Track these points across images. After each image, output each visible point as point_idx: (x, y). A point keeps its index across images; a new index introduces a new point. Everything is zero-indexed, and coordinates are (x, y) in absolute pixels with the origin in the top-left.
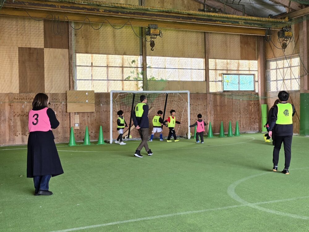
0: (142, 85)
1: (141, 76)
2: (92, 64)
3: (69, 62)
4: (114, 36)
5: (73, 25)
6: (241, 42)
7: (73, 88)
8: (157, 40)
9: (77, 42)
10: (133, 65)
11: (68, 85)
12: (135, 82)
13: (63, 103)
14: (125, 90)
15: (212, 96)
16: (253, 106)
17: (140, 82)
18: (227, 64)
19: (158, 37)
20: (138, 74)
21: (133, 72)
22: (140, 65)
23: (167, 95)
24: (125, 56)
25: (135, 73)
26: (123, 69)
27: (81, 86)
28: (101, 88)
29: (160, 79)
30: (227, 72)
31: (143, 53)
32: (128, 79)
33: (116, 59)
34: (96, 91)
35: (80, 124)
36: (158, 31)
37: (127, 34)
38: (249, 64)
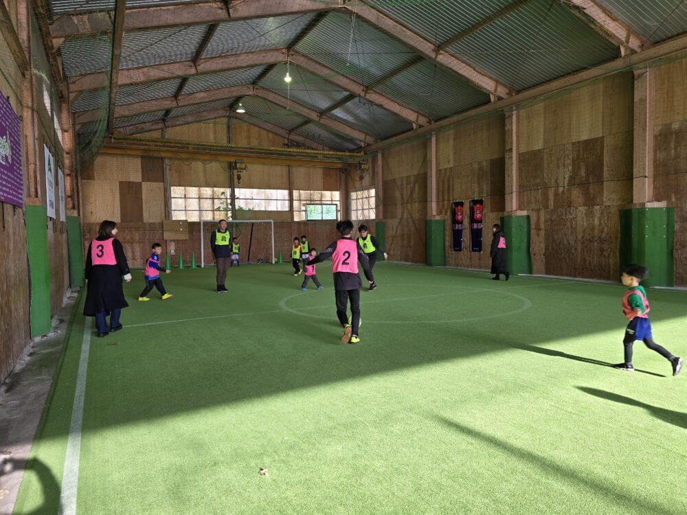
0: (231, 215)
1: (230, 207)
2: (185, 195)
3: (165, 196)
4: (205, 170)
5: (167, 161)
6: (324, 175)
7: (169, 217)
8: (244, 174)
9: (172, 176)
10: (223, 197)
11: (164, 215)
12: (225, 212)
13: (160, 232)
17: (229, 212)
19: (244, 171)
20: (227, 204)
21: (223, 203)
22: (229, 197)
23: (253, 224)
24: (215, 189)
25: (225, 204)
26: (213, 201)
27: (178, 216)
28: (194, 218)
29: (247, 209)
31: (232, 188)
32: (218, 209)
33: (207, 191)
34: (189, 221)
35: (175, 251)
36: (243, 166)
37: (216, 168)
38: (332, 194)
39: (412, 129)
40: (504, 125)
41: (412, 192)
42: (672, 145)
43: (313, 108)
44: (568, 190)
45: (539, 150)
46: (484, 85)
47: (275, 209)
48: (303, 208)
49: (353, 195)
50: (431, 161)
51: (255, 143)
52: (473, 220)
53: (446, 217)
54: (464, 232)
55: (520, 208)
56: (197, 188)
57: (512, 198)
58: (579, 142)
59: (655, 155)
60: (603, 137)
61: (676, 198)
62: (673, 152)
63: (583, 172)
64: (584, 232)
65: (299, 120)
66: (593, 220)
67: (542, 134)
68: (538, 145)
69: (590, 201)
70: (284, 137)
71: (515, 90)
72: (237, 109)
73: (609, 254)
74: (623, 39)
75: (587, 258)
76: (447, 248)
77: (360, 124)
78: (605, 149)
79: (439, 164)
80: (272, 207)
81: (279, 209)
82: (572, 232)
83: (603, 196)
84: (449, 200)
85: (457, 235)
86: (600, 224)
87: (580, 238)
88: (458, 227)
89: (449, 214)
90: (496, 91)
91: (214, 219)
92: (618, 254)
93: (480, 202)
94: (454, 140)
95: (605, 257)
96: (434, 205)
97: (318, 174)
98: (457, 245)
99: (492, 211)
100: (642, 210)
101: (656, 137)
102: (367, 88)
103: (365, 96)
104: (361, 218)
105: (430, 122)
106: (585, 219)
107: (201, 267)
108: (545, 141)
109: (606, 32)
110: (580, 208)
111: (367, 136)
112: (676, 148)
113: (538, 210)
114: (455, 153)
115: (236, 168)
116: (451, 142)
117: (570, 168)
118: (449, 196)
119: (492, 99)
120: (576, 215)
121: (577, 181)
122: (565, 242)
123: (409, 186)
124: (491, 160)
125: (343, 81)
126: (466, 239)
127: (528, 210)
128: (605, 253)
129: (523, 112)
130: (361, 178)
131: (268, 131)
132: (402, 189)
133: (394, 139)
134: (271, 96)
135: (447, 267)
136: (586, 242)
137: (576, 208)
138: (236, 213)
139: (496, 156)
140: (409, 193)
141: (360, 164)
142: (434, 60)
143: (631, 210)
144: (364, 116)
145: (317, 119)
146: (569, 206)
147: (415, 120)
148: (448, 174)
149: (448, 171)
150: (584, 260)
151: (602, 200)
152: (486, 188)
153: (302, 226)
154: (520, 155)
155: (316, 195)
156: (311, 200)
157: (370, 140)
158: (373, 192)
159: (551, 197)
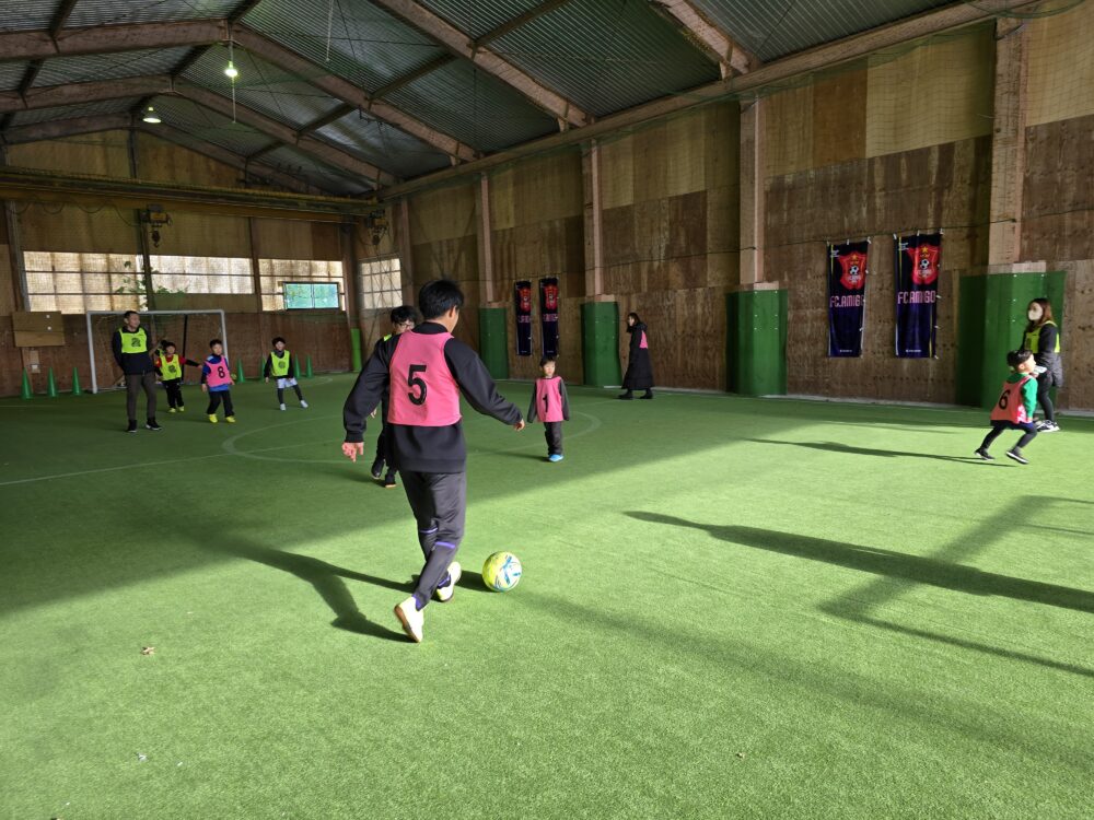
0: (145, 301)
1: (142, 287)
2: (53, 268)
3: (12, 267)
4: (90, 222)
5: (12, 206)
6: (312, 233)
7: (23, 307)
8: (164, 230)
9: (23, 232)
10: (127, 269)
11: (12, 303)
12: (134, 297)
13: (7, 332)
14: (116, 309)
17: (141, 297)
19: (165, 225)
20: (137, 283)
21: (130, 281)
22: (139, 270)
23: (186, 317)
24: (112, 256)
25: (133, 282)
26: (109, 276)
27: (41, 304)
28: (74, 307)
29: (176, 291)
31: (146, 254)
32: (120, 292)
33: (97, 260)
34: (64, 312)
35: (40, 366)
36: (163, 216)
37: (111, 217)
38: (329, 267)
39: (449, 166)
40: (580, 168)
41: (456, 265)
42: (785, 206)
43: (284, 122)
44: (666, 266)
45: (628, 207)
46: (548, 105)
47: (227, 291)
48: (280, 289)
49: (366, 268)
50: (481, 216)
51: (183, 178)
52: (544, 310)
53: (507, 305)
54: (532, 326)
55: (606, 291)
56: (76, 255)
57: (594, 277)
58: (677, 197)
59: (766, 219)
60: (705, 192)
61: (790, 278)
62: (785, 215)
63: (682, 241)
64: (685, 324)
65: (264, 141)
66: (695, 308)
67: (631, 183)
68: (627, 199)
69: (692, 282)
70: (239, 169)
71: (596, 114)
72: (144, 116)
73: (714, 355)
74: (724, 54)
75: (689, 361)
76: (510, 353)
77: (369, 153)
78: (709, 208)
79: (495, 222)
80: (224, 287)
81: (236, 292)
82: (670, 326)
83: (706, 274)
84: (510, 279)
85: (523, 330)
86: (704, 312)
87: (679, 333)
88: (524, 319)
89: (511, 299)
90: (566, 115)
91: (112, 309)
92: (724, 354)
93: (553, 282)
94: (515, 184)
95: (709, 358)
96: (489, 286)
97: (303, 233)
98: (524, 347)
99: (569, 296)
100: (750, 293)
101: (766, 193)
102: (373, 96)
103: (369, 108)
104: (380, 306)
105: (477, 156)
106: (685, 307)
107: (91, 392)
108: (636, 194)
109: (701, 43)
110: (679, 291)
111: (382, 173)
112: (789, 209)
113: (628, 294)
114: (515, 206)
115: (150, 221)
116: (510, 190)
117: (667, 233)
118: (510, 273)
119: (562, 126)
120: (675, 300)
121: (676, 253)
122: (663, 339)
123: (451, 256)
124: (566, 219)
125: (331, 82)
126: (536, 337)
127: (616, 294)
128: (710, 353)
129: (606, 149)
130: (376, 241)
131: (208, 157)
132: (442, 259)
133: (423, 180)
134: (207, 98)
135: (512, 379)
136: (687, 339)
137: (675, 291)
138: (154, 298)
139: (572, 214)
140: (452, 267)
141: (373, 218)
142: (470, 61)
143: (737, 294)
144: (374, 141)
145: (293, 140)
146: (667, 289)
147: (453, 151)
148: (508, 238)
149: (507, 233)
150: (685, 364)
151: (706, 280)
152: (561, 260)
153: (279, 319)
154: (604, 213)
155: (302, 266)
156: (292, 277)
157: (385, 178)
158: (396, 264)
159: (645, 276)
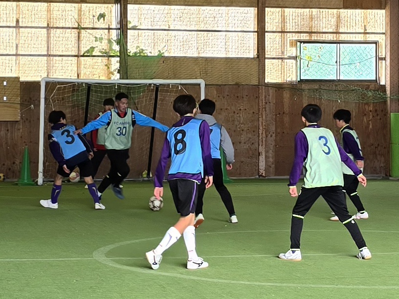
0: (118, 65)
1: (116, 48)
2: (18, 21)
10: (101, 24)
15: (271, 91)
16: (371, 117)
18: (311, 18)
21: (101, 39)
22: (114, 24)
26: (79, 33)
29: (156, 53)
30: (311, 36)
33: (67, 13)
91: (78, 76)
138: (128, 62)
